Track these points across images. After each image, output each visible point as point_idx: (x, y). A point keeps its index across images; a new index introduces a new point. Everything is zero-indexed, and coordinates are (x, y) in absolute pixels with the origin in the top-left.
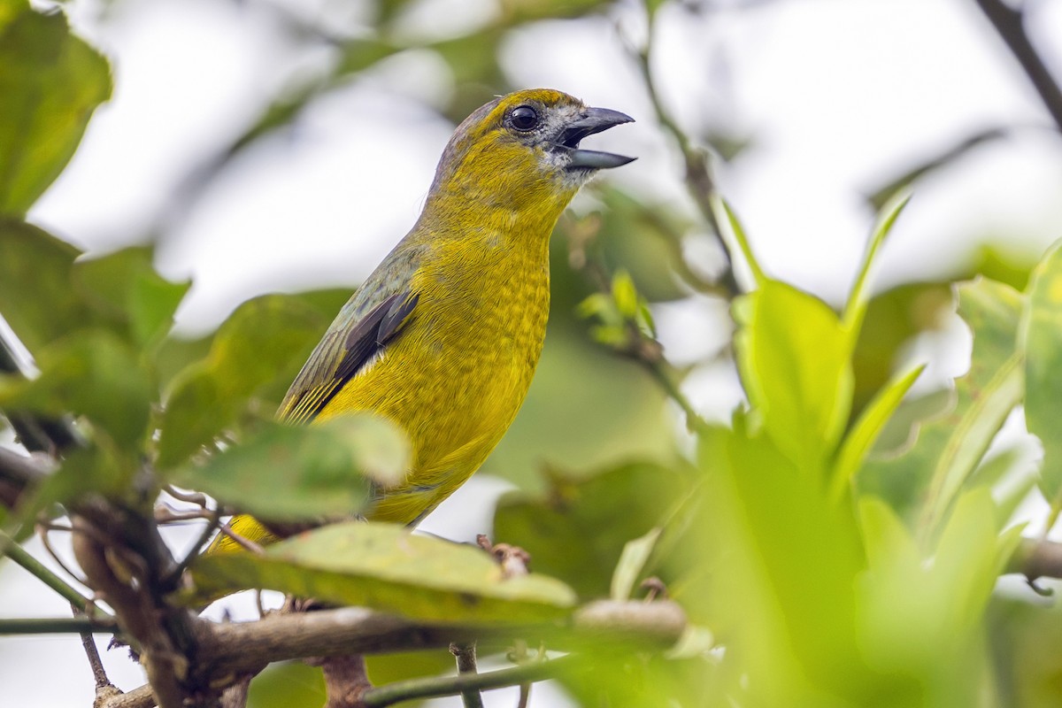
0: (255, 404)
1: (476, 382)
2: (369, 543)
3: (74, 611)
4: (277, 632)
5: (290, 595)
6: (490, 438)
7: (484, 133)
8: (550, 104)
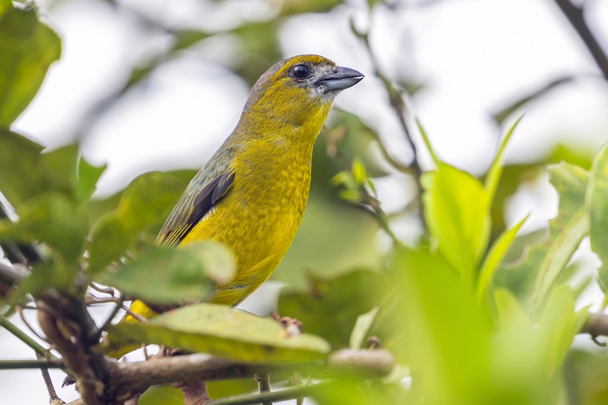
0: (143, 236)
1: (268, 224)
2: (210, 316)
3: (37, 356)
4: (156, 368)
5: (163, 347)
6: (278, 256)
7: (278, 79)
8: (316, 64)
